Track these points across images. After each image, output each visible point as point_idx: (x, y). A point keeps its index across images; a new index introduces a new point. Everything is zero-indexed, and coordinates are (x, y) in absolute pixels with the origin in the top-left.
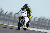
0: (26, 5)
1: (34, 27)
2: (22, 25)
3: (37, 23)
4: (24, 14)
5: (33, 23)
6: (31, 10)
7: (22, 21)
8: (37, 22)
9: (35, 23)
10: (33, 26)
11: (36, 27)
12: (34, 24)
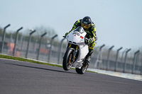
0: (86, 19)
1: (126, 70)
2: (72, 61)
3: (131, 62)
4: (79, 38)
5: (123, 61)
6: (95, 30)
7: (72, 53)
8: (130, 59)
9: (127, 62)
10: (122, 70)
11: (131, 71)
12: (124, 64)
